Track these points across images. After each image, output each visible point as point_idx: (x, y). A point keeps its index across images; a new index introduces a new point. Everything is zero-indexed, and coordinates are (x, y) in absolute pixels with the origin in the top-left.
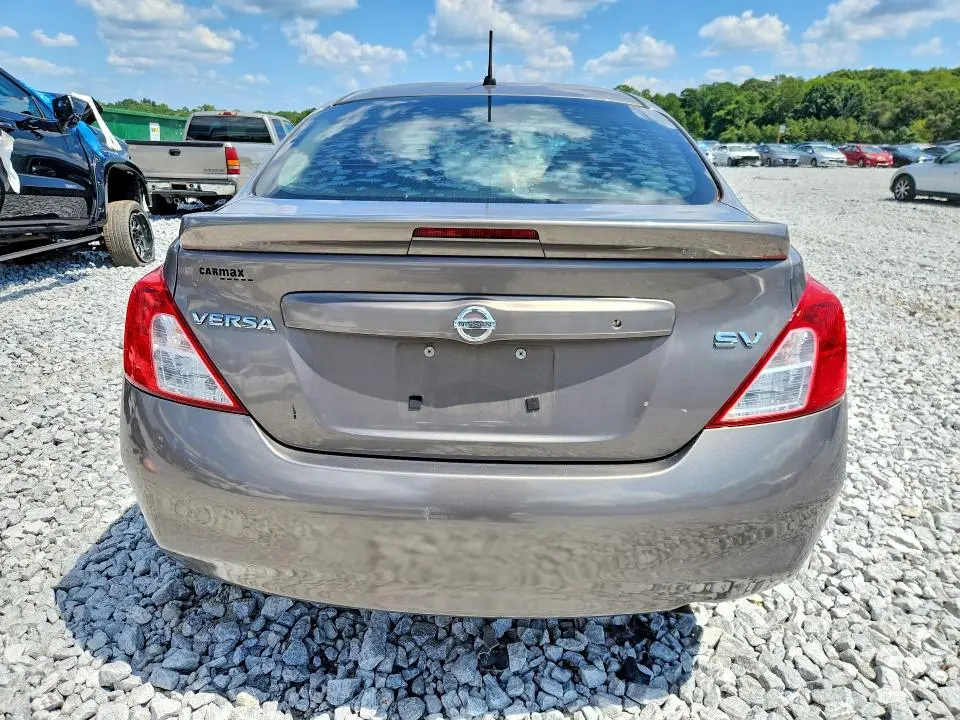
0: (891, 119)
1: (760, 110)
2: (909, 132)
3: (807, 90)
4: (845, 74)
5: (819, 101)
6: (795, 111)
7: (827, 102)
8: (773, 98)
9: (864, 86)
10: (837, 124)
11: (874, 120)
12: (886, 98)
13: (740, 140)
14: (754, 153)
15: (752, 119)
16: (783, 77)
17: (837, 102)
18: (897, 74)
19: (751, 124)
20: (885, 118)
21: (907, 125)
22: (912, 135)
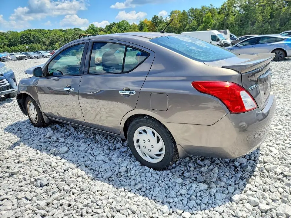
0: (49, 43)
1: (7, 42)
2: (55, 47)
3: (21, 35)
4: (30, 31)
5: (26, 38)
6: (19, 42)
7: (28, 39)
8: (10, 38)
9: (37, 34)
10: (35, 45)
11: (44, 44)
12: (45, 37)
13: (4, 52)
14: (24, 55)
15: (5, 45)
16: (10, 31)
17: (31, 39)
18: (45, 31)
19: (6, 47)
20: (47, 43)
21: (54, 45)
22: (56, 47)
